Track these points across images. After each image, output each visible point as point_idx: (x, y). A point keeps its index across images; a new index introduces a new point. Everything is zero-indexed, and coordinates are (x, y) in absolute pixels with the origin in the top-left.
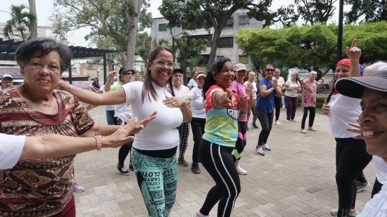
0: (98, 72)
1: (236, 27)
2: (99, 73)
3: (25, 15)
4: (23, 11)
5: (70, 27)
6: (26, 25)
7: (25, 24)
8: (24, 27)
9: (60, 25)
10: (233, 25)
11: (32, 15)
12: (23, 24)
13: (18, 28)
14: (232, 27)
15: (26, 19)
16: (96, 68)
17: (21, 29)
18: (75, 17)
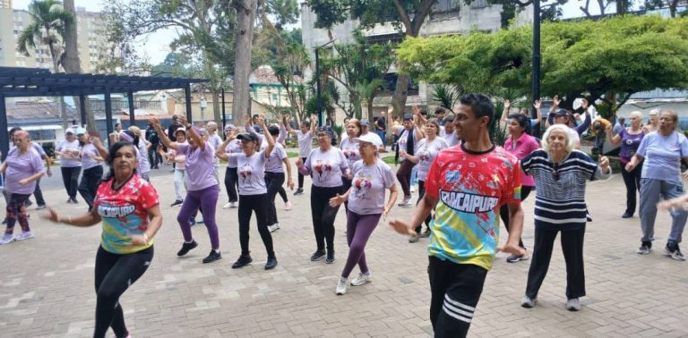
0: (202, 109)
1: (466, 14)
2: (205, 111)
3: (57, 15)
4: (52, 9)
5: (140, 29)
6: (58, 32)
7: (56, 31)
8: (54, 36)
9: (119, 25)
10: (459, 11)
11: (68, 14)
12: (53, 32)
13: (45, 38)
14: (458, 15)
15: (58, 21)
16: (198, 101)
17: (50, 41)
18: (147, 9)
